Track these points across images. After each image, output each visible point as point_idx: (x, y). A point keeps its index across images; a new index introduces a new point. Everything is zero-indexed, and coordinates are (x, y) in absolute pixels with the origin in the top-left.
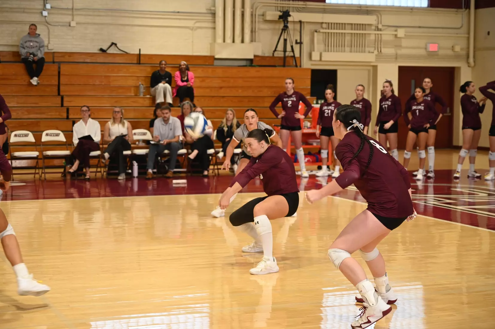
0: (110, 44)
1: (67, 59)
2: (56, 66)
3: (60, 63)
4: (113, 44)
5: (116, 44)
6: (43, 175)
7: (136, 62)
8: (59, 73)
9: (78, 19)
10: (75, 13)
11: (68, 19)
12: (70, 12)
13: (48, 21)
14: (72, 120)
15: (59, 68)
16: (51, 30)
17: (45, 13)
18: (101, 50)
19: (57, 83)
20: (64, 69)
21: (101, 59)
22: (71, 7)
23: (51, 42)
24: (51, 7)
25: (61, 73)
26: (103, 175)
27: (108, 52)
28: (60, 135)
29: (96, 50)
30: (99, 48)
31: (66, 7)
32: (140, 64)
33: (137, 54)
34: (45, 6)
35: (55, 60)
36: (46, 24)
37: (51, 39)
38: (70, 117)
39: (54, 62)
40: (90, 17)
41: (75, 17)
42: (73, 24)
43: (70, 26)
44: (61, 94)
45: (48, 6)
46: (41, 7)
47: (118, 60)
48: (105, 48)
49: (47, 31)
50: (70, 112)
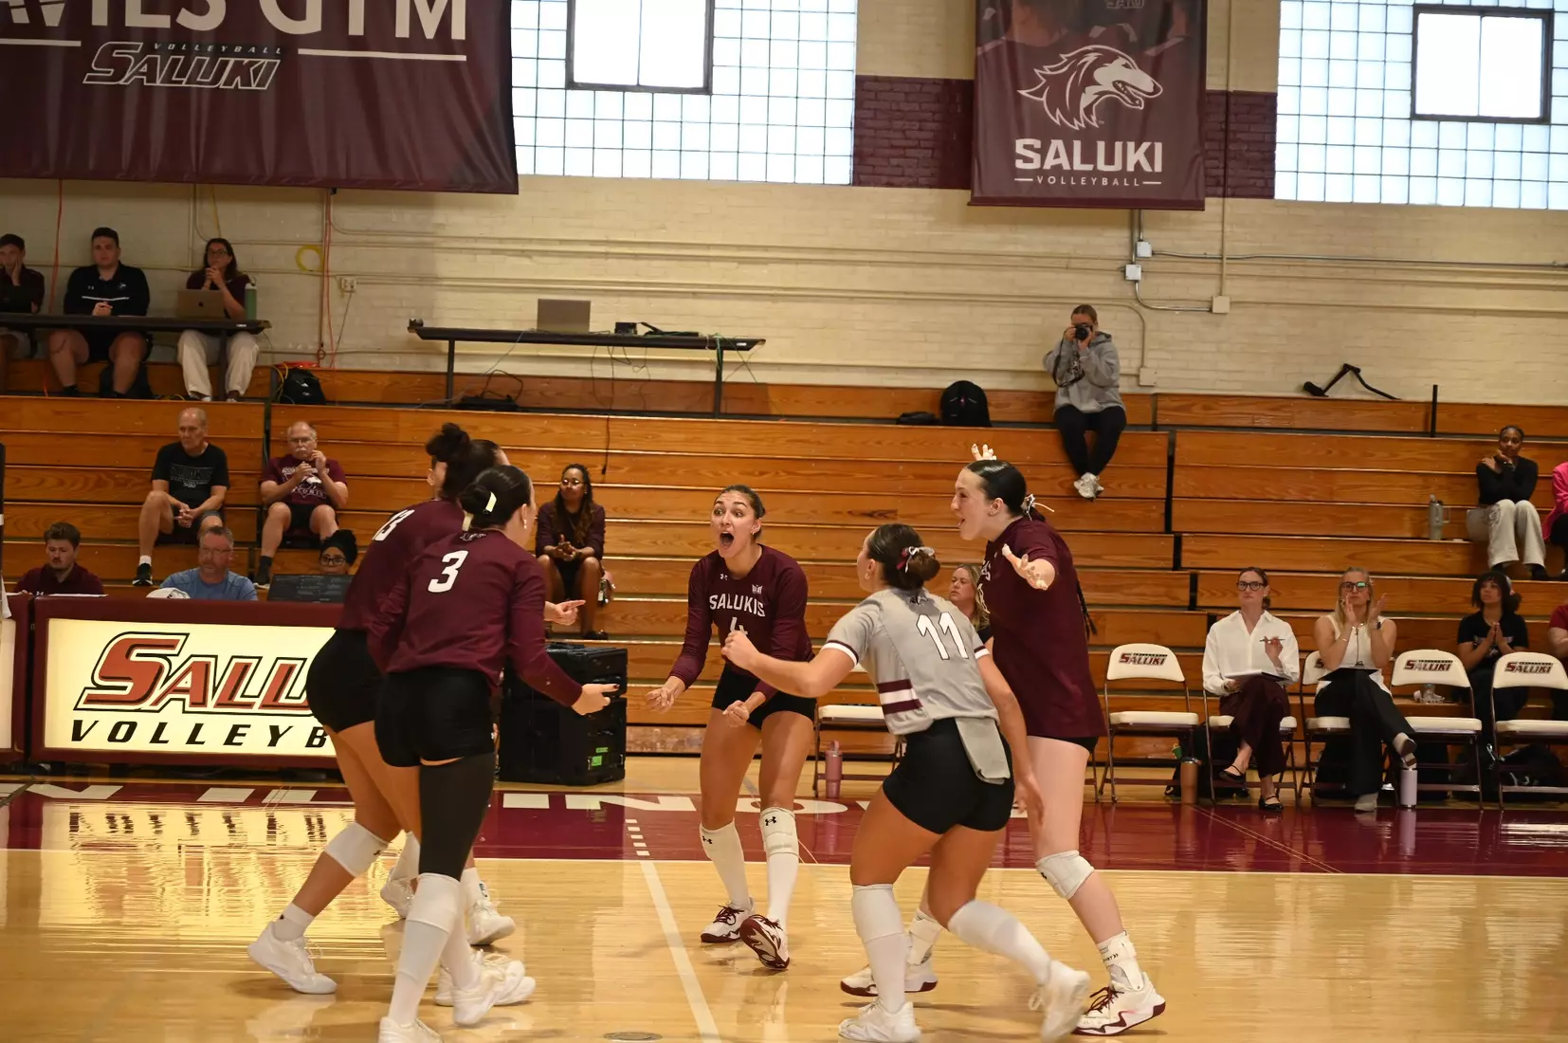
0: (1336, 369)
1: (1197, 415)
2: (1160, 441)
3: (1173, 428)
4: (1346, 368)
5: (1356, 371)
6: (1108, 786)
7: (1420, 429)
8: (1171, 459)
9: (1235, 288)
10: (1226, 270)
11: (1205, 289)
12: (1214, 269)
13: (1141, 296)
14: (1207, 612)
15: (1172, 445)
16: (1149, 326)
17: (1134, 272)
18: (1309, 387)
19: (1162, 493)
20: (1188, 446)
21: (1305, 418)
22: (1216, 253)
23: (1147, 363)
24: (1153, 253)
25: (1177, 462)
26: (1298, 796)
27: (1331, 394)
28: (1167, 659)
29: (1290, 389)
30: (1303, 381)
31: (1200, 253)
32: (1433, 434)
33: (1426, 403)
34: (1133, 248)
35: (1160, 421)
36: (1136, 305)
37: (1149, 355)
38: (1200, 602)
39: (1155, 427)
40: (1275, 284)
41: (1228, 283)
42: (1221, 305)
43: (1210, 311)
44: (1175, 527)
45: (1144, 249)
46: (1125, 252)
47: (1360, 420)
48: (1320, 382)
49: (1137, 327)
50: (1200, 586)
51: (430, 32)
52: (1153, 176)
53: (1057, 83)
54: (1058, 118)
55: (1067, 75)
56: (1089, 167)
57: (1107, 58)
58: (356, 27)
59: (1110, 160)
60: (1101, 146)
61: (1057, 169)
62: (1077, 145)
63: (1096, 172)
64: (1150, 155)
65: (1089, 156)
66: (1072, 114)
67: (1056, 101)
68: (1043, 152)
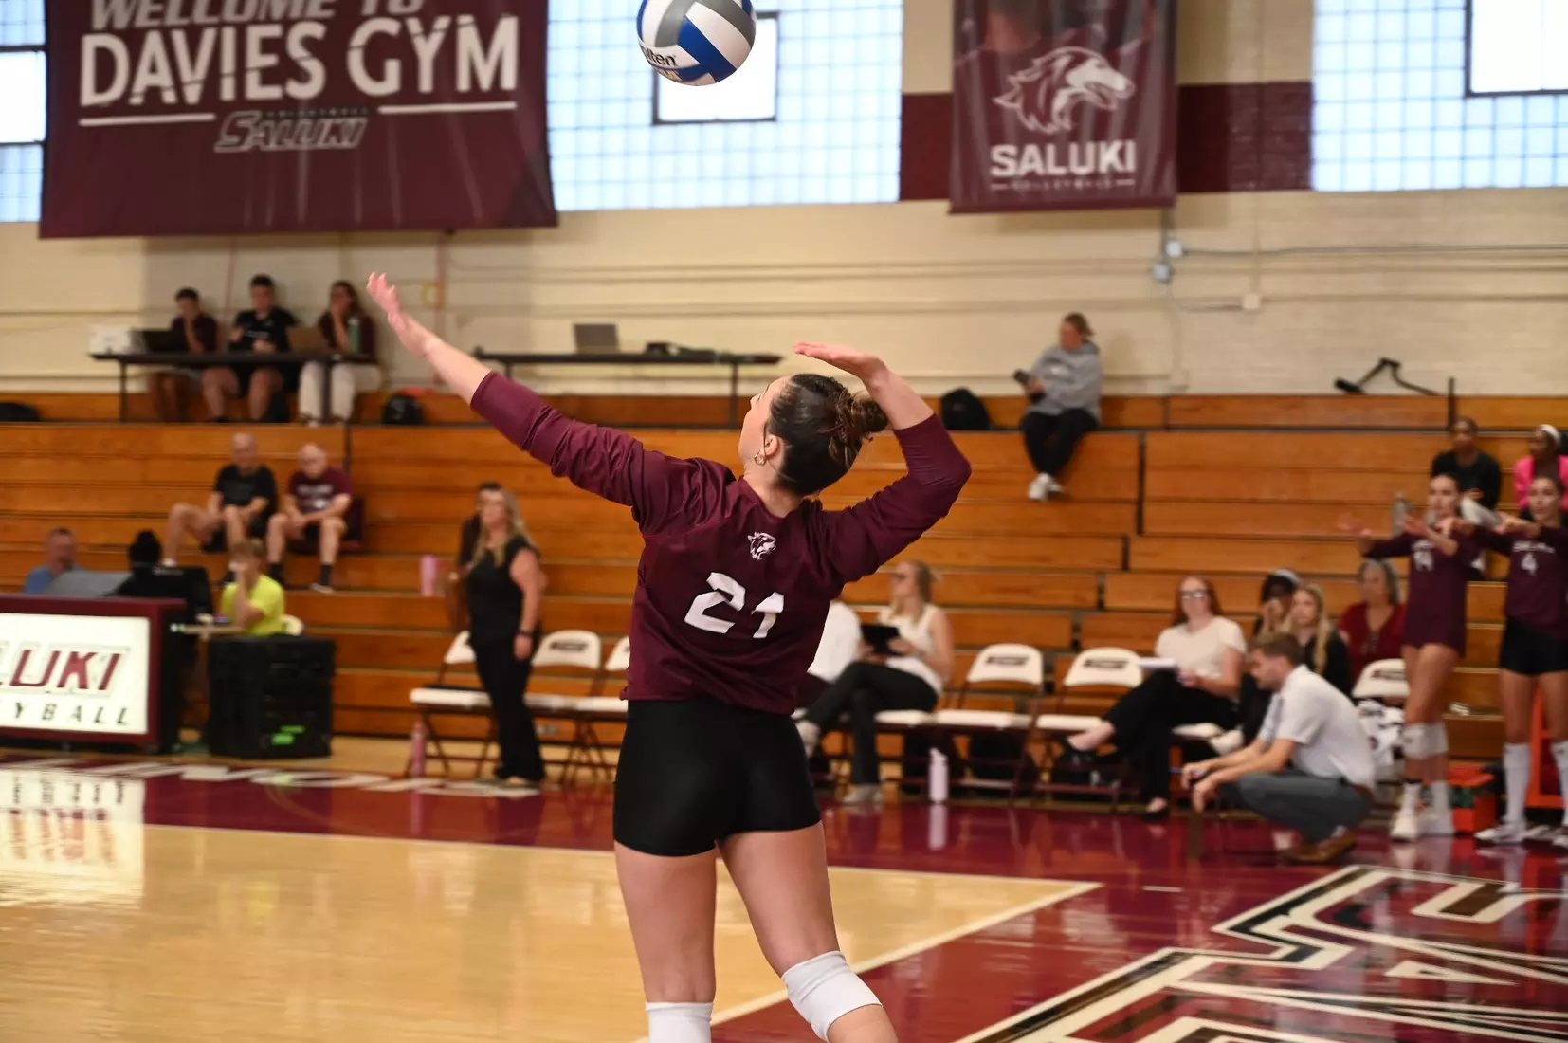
43: (1242, 308)
51: (485, 83)
52: (1125, 175)
53: (1029, 90)
54: (1032, 123)
55: (1038, 82)
56: (1061, 171)
57: (1078, 61)
58: (426, 84)
59: (1082, 161)
60: (1074, 148)
61: (1031, 176)
62: (1051, 149)
63: (1072, 177)
64: (1122, 154)
65: (1062, 159)
66: (1045, 118)
67: (1029, 107)
68: (1018, 158)
